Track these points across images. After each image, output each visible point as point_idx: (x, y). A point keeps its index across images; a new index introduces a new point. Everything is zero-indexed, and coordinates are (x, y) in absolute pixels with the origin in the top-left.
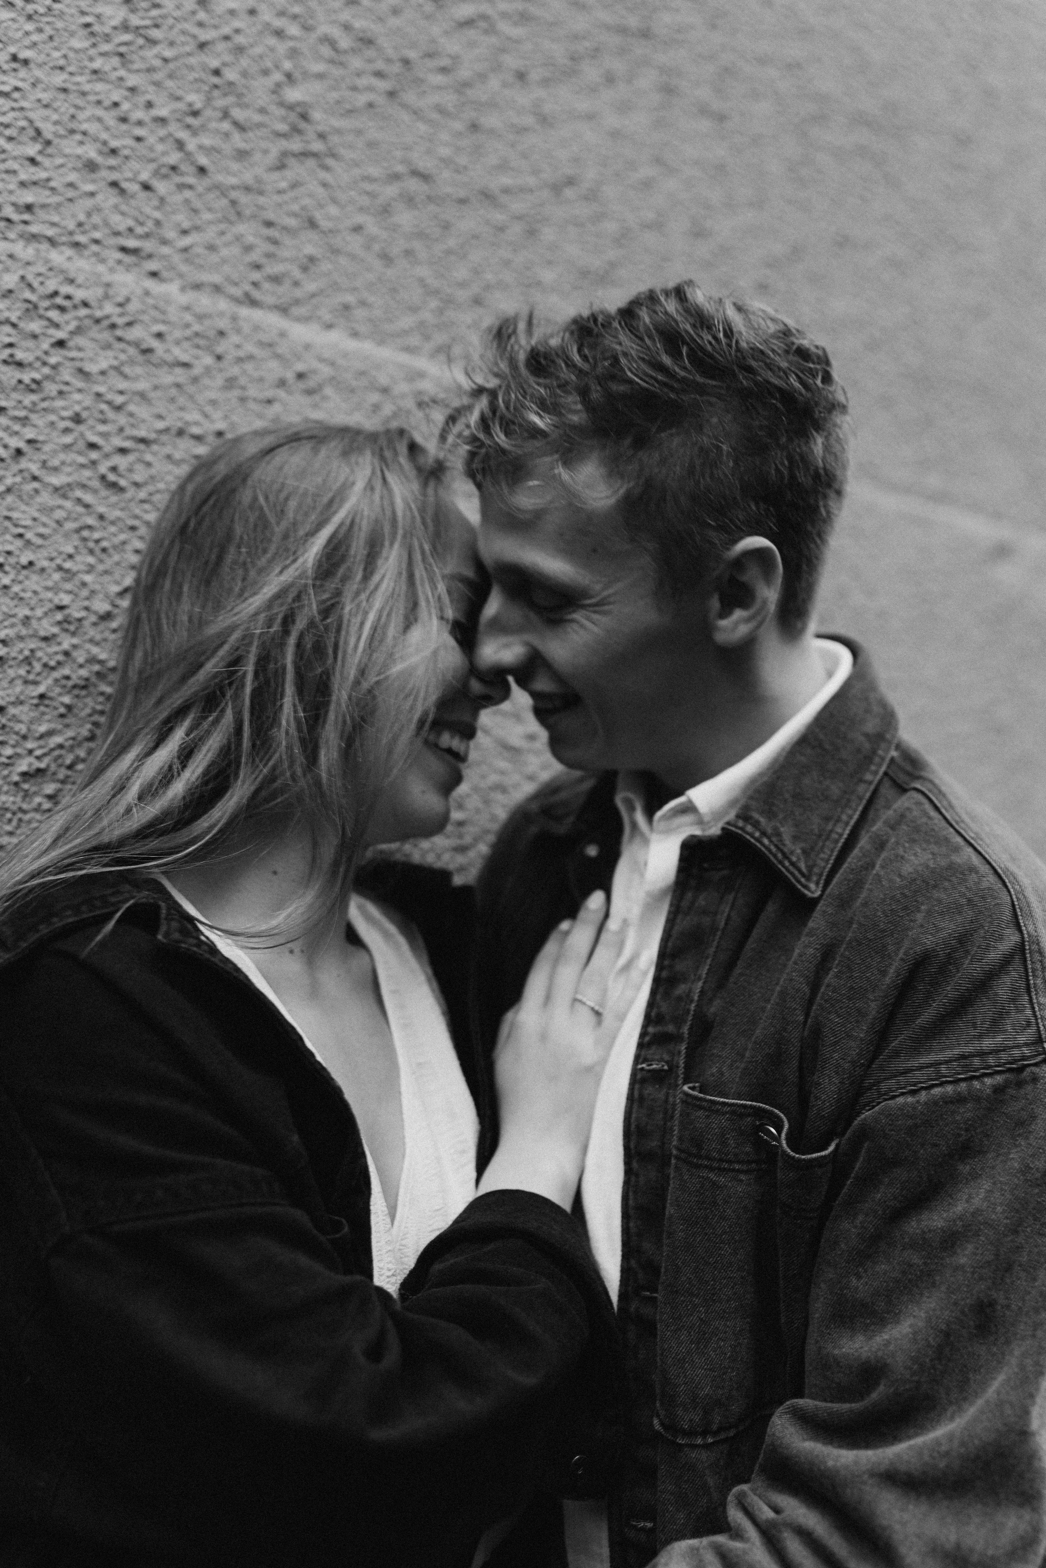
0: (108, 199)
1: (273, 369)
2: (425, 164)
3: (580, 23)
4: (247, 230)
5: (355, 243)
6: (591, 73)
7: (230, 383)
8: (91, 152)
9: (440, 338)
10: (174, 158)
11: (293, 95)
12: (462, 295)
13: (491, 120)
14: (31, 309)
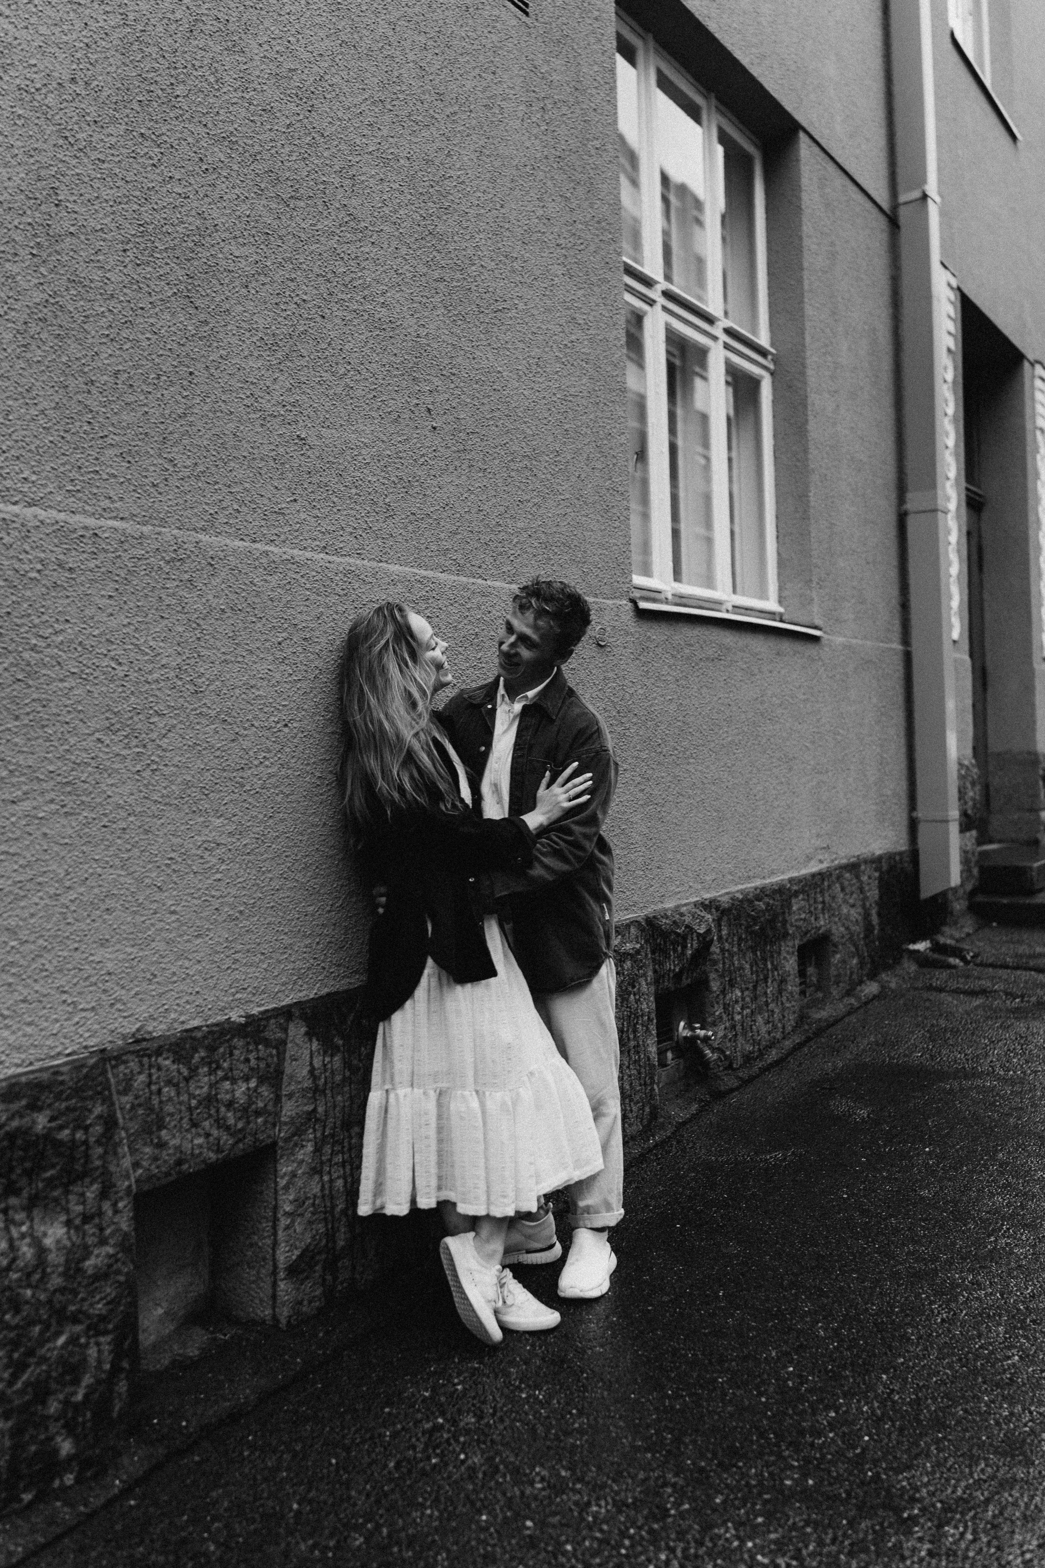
0: (355, 541)
1: (387, 580)
2: (414, 510)
3: (448, 453)
4: (379, 541)
5: (400, 538)
6: (451, 468)
7: (379, 586)
8: (351, 530)
9: (419, 561)
10: (365, 526)
11: (387, 500)
12: (423, 547)
13: (428, 492)
14: (345, 575)
